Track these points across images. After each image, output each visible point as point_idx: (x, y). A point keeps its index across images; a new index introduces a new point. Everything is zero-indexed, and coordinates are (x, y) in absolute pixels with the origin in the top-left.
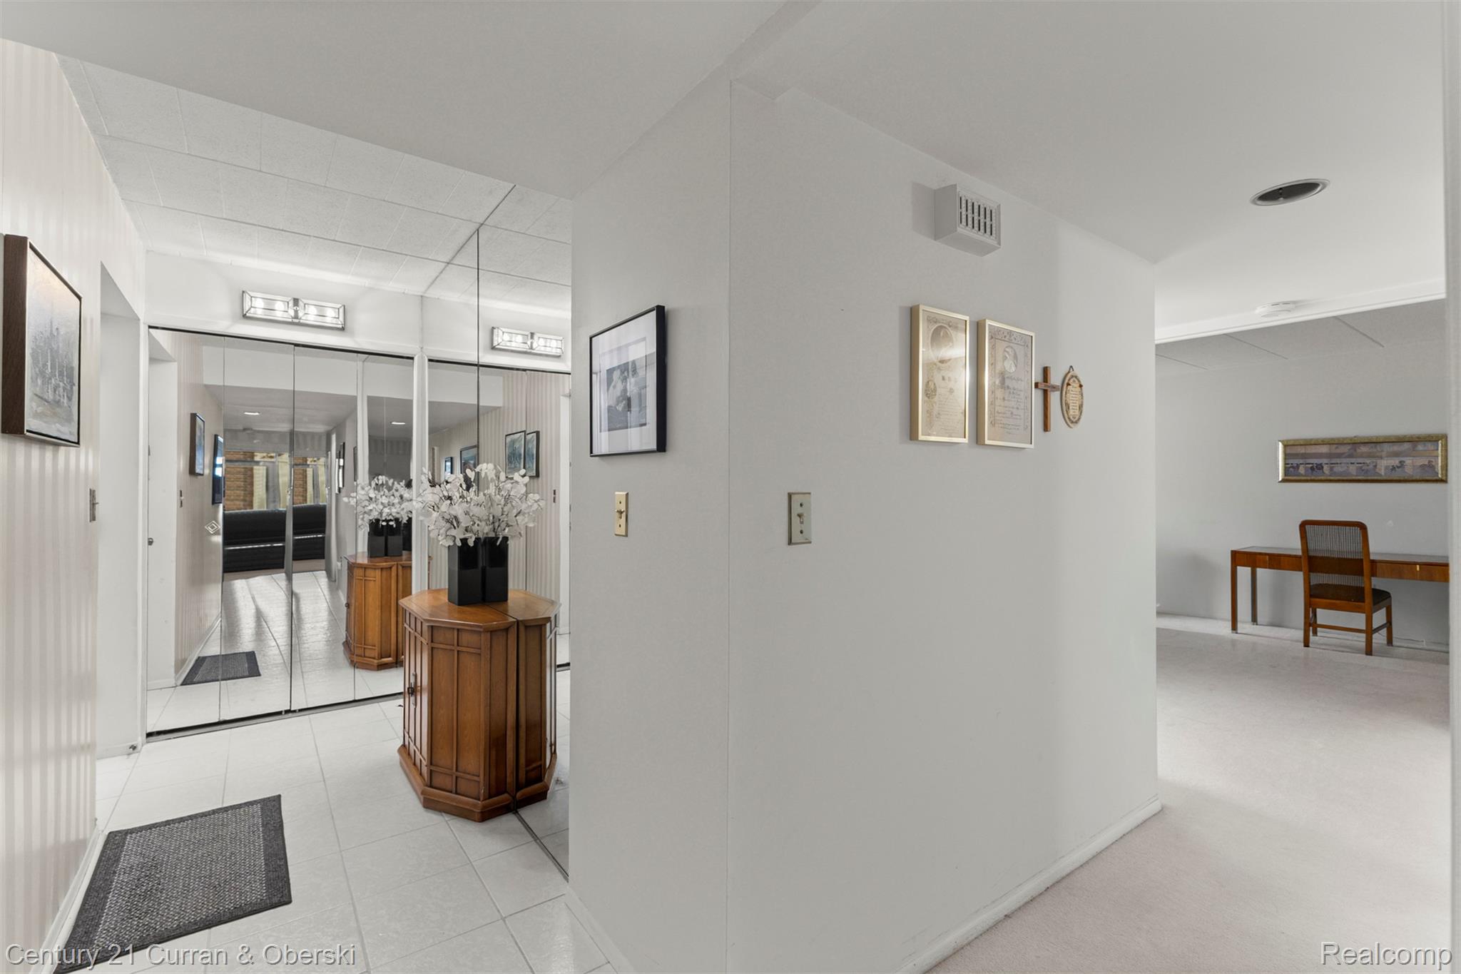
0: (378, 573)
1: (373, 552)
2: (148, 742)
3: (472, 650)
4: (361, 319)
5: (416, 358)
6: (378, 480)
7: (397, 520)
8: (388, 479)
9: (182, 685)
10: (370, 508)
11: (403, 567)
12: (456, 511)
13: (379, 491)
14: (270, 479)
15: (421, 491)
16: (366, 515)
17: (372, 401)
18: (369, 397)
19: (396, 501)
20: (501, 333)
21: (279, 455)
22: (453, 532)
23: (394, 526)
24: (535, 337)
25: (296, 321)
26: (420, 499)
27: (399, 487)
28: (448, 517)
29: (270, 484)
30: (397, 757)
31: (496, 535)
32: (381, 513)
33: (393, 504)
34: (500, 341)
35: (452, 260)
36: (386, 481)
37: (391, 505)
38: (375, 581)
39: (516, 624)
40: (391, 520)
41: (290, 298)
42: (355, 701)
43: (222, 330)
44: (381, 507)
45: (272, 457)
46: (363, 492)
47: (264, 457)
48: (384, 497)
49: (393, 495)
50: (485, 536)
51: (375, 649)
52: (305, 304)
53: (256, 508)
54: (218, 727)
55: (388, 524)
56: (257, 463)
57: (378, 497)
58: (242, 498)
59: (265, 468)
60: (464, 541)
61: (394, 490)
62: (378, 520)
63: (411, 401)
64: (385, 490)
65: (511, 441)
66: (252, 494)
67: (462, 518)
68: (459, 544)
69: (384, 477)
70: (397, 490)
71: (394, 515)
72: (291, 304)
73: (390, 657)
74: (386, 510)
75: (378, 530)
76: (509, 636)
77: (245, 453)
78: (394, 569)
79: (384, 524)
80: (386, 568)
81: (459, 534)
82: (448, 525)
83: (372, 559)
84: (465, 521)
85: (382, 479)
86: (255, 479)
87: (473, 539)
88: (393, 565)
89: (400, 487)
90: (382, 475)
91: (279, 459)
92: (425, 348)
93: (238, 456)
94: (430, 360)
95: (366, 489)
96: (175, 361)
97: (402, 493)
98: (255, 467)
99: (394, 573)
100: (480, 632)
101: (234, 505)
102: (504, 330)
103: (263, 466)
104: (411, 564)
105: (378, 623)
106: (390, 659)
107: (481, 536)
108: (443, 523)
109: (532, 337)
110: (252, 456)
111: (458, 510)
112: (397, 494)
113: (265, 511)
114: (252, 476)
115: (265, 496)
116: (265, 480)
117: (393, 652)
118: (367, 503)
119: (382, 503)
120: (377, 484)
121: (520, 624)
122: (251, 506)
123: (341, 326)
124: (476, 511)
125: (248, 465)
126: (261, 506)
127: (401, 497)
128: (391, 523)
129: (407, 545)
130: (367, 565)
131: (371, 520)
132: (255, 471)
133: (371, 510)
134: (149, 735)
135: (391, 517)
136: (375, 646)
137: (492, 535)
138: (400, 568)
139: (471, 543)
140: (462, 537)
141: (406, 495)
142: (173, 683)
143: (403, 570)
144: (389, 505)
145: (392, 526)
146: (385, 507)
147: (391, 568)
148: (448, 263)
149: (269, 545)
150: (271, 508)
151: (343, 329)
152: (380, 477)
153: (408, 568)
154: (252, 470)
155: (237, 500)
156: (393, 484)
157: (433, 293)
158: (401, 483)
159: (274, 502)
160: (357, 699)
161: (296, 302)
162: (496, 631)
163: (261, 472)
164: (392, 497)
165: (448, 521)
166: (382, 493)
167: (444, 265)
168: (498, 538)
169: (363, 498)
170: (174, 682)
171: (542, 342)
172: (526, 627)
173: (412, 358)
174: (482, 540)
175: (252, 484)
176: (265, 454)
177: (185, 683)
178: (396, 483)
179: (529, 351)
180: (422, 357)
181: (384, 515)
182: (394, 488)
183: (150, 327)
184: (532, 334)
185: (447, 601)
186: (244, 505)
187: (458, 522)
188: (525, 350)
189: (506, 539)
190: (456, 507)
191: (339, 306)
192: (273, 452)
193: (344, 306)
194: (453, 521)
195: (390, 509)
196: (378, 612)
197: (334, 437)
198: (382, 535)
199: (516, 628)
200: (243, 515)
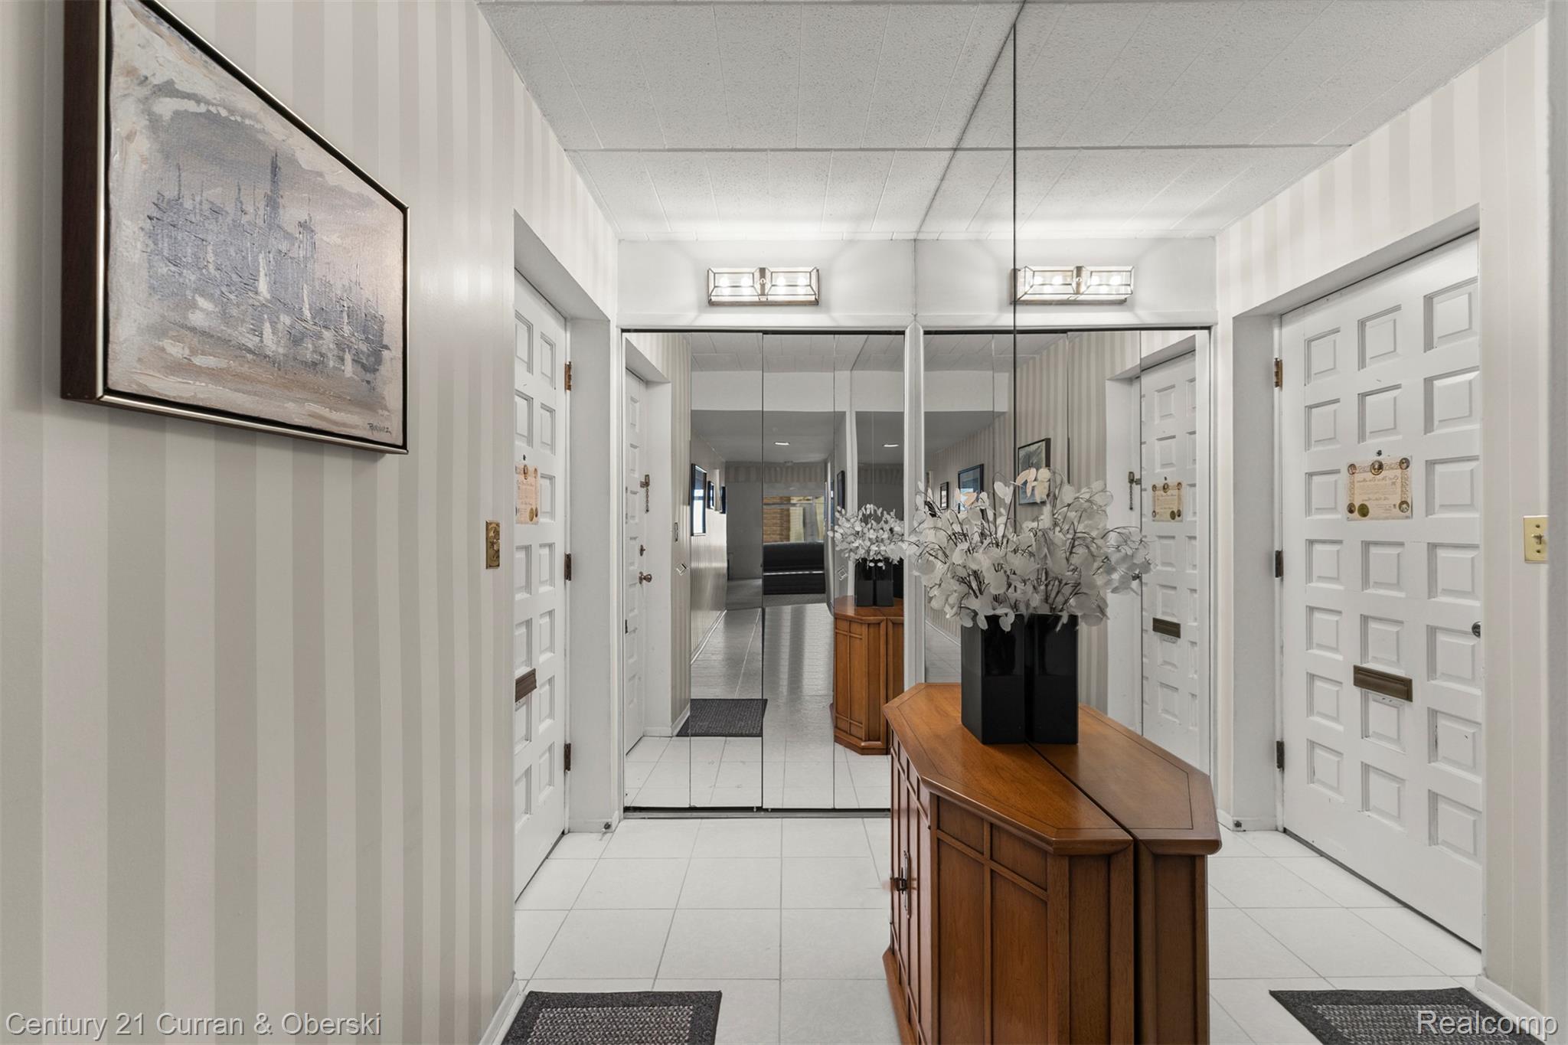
0: (865, 629)
1: (860, 601)
2: (625, 818)
3: (1024, 883)
4: (840, 288)
5: (907, 332)
6: (866, 509)
7: (886, 560)
8: (876, 508)
9: (677, 736)
10: (856, 544)
11: (894, 624)
12: (980, 563)
13: (867, 524)
14: (808, 517)
15: (916, 525)
16: (852, 553)
17: (862, 419)
18: (857, 413)
19: (886, 536)
20: (1029, 274)
21: (817, 498)
22: (974, 603)
23: (884, 568)
24: (1085, 273)
25: (763, 299)
26: (913, 539)
27: (888, 517)
28: (963, 573)
29: (808, 521)
30: (889, 880)
31: (1052, 609)
32: (868, 551)
33: (882, 540)
34: (1027, 288)
35: (961, 139)
36: (875, 511)
37: (879, 541)
38: (861, 639)
39: (1132, 847)
40: (880, 561)
41: (755, 269)
42: (834, 810)
43: (688, 324)
44: (868, 544)
45: (808, 500)
46: (848, 525)
47: (800, 500)
48: (872, 531)
49: (882, 529)
50: (1031, 611)
51: (861, 728)
52: (772, 273)
53: (793, 540)
54: (688, 814)
55: (876, 565)
56: (794, 505)
57: (866, 530)
58: (778, 532)
59: (802, 508)
60: (993, 620)
61: (882, 522)
62: (865, 560)
63: (902, 414)
64: (873, 521)
65: (1027, 454)
66: (788, 529)
67: (989, 576)
68: (983, 625)
69: (872, 505)
70: (886, 522)
71: (883, 553)
72: (757, 275)
73: (879, 740)
74: (874, 548)
75: (865, 571)
76: (1114, 875)
77: (781, 498)
78: (883, 625)
79: (872, 565)
80: (874, 624)
81: (983, 607)
82: (964, 588)
83: (859, 608)
84: (994, 584)
85: (870, 508)
86: (791, 518)
87: (1011, 618)
88: (882, 621)
89: (890, 518)
90: (870, 504)
91: (817, 501)
92: (919, 314)
93: (775, 501)
94: (926, 333)
95: (852, 520)
96: (669, 382)
97: (892, 526)
98: (791, 508)
99: (883, 632)
100: (1045, 853)
101: (771, 538)
102: (1034, 268)
103: (800, 506)
104: (903, 621)
105: (864, 694)
106: (879, 743)
107: (1023, 610)
108: (955, 586)
109: (1079, 275)
110: (789, 499)
111: (983, 561)
112: (887, 527)
113: (803, 544)
114: (788, 515)
115: (802, 531)
116: (802, 518)
117: (883, 735)
118: (852, 538)
119: (870, 539)
120: (863, 515)
121: (1142, 847)
122: (788, 538)
123: (813, 298)
124: (1017, 562)
125: (784, 507)
126: (796, 539)
127: (891, 530)
128: (880, 564)
129: (899, 593)
130: (852, 617)
131: (857, 560)
132: (791, 511)
133: (858, 547)
134: (627, 809)
135: (879, 557)
136: (862, 724)
137: (1045, 610)
138: (890, 624)
139: (1006, 624)
140: (991, 613)
141: (897, 529)
142: (668, 732)
143: (893, 627)
144: (877, 541)
145: (881, 567)
146: (873, 544)
147: (879, 624)
148: (955, 150)
149: (807, 572)
150: (809, 540)
151: (816, 303)
152: (868, 506)
153: (899, 625)
154: (788, 510)
155: (774, 534)
156: (882, 513)
157: (931, 231)
158: (891, 513)
159: (812, 535)
160: (837, 807)
161: (762, 271)
162: (1082, 856)
163: (798, 511)
164: (881, 531)
165: (962, 580)
166: (869, 526)
167: (950, 153)
168: (1059, 618)
169: (849, 532)
170: (670, 732)
171: (1095, 279)
172: (1157, 858)
173: (903, 333)
174: (1026, 620)
175: (788, 521)
176: (802, 498)
177: (683, 733)
178: (885, 512)
179: (1073, 297)
180: (916, 329)
181: (872, 553)
182: (884, 519)
183: (623, 331)
184: (1079, 269)
185: (960, 723)
186: (780, 538)
187: (980, 583)
188: (1065, 297)
189: (1073, 619)
190: (979, 555)
191: (810, 269)
192: (810, 496)
193: (818, 271)
194: (972, 582)
195: (878, 546)
196: (865, 680)
197: (829, 465)
198: (870, 579)
199: (1131, 857)
200: (779, 547)
